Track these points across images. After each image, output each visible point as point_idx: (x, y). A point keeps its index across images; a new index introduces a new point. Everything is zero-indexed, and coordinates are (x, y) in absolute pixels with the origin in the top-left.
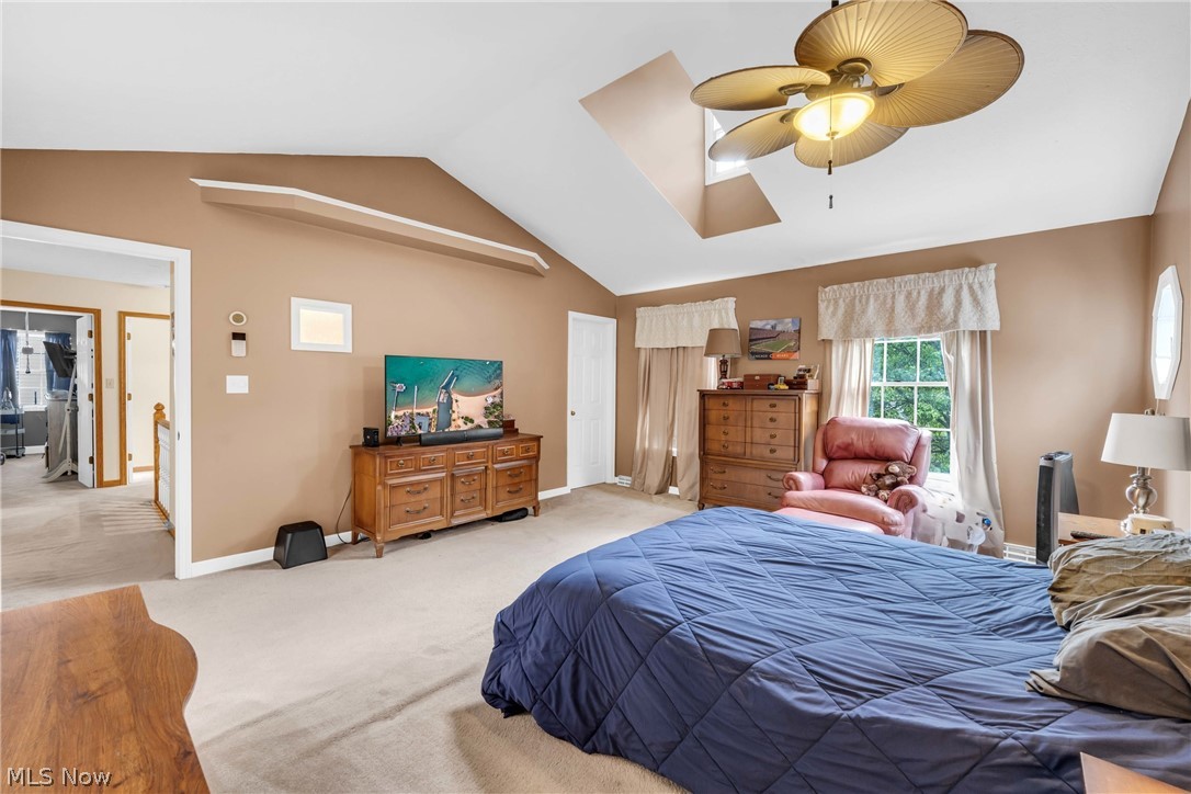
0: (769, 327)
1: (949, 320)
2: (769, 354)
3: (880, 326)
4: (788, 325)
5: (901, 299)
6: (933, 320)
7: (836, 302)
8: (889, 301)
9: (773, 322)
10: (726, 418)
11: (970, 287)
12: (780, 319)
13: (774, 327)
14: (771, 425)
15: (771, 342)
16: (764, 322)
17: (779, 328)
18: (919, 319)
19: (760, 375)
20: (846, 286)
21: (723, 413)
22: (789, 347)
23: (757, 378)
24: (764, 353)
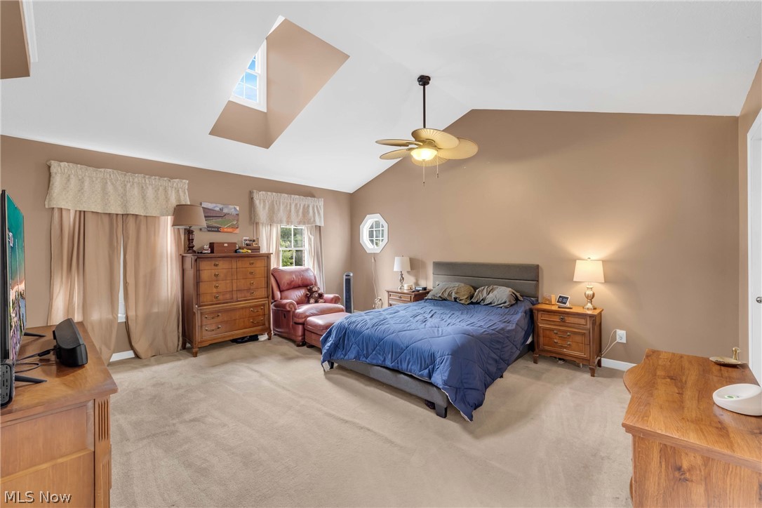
0: (217, 209)
1: (312, 220)
2: (218, 228)
3: (284, 219)
4: (232, 209)
5: (293, 206)
6: (305, 219)
7: (264, 202)
8: (289, 207)
9: (221, 206)
10: (216, 275)
11: (317, 207)
12: (227, 205)
13: (221, 210)
14: (251, 276)
15: (220, 219)
16: (214, 205)
17: (225, 211)
18: (299, 218)
19: (228, 243)
20: (269, 193)
21: (214, 272)
22: (233, 225)
23: (226, 245)
24: (215, 227)
